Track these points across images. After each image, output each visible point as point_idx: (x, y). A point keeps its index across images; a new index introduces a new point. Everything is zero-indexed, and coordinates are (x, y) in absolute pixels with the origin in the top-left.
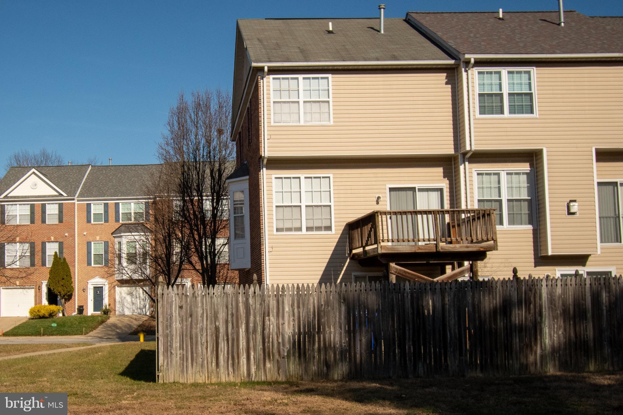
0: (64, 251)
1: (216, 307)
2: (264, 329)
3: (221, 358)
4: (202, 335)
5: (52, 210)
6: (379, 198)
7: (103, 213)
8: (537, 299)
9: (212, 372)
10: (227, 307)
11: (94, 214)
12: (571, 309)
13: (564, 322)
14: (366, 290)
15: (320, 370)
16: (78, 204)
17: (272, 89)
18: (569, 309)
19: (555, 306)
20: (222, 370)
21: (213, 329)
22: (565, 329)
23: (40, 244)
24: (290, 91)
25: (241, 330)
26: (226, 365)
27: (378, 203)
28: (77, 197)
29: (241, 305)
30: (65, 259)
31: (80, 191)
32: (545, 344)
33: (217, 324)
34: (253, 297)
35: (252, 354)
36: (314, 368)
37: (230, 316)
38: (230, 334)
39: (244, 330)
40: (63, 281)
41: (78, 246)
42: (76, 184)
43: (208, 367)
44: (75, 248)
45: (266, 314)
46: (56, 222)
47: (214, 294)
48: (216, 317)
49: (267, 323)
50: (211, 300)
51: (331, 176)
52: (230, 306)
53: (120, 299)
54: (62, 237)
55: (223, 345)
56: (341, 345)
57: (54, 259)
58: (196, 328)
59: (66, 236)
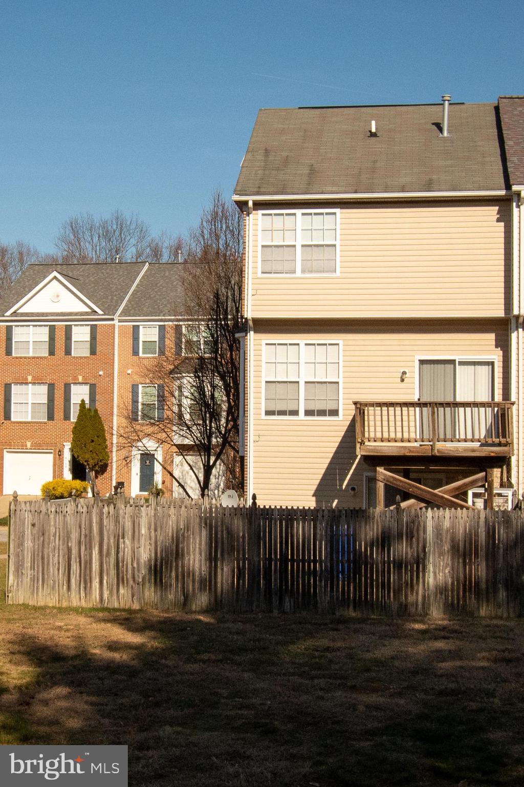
0: (97, 397)
1: (69, 526)
2: (118, 553)
3: (73, 581)
4: (54, 555)
5: (81, 334)
6: (404, 373)
7: (157, 340)
8: (421, 533)
9: (63, 595)
10: (80, 527)
11: (143, 342)
12: (461, 545)
13: (452, 559)
14: (230, 515)
15: (177, 599)
16: (119, 327)
17: (260, 228)
18: (459, 544)
19: (441, 541)
20: (74, 594)
21: (66, 550)
22: (453, 568)
23: (63, 386)
24: (285, 232)
25: (94, 553)
26: (77, 589)
27: (402, 380)
28: (119, 316)
29: (94, 525)
30: (96, 411)
31: (126, 306)
32: (428, 584)
33: (70, 544)
34: (107, 517)
35: (105, 578)
36: (171, 597)
37: (83, 537)
38: (82, 556)
39: (97, 553)
40: (93, 444)
41: (119, 390)
42: (119, 294)
43: (59, 590)
44: (113, 393)
45: (119, 537)
46: (87, 353)
47: (67, 512)
48: (68, 537)
49: (122, 546)
50: (64, 519)
51: (341, 343)
52: (83, 526)
53: (180, 474)
54: (95, 377)
55: (75, 567)
56: (200, 573)
57: (80, 410)
58: (48, 548)
59: (100, 375)
